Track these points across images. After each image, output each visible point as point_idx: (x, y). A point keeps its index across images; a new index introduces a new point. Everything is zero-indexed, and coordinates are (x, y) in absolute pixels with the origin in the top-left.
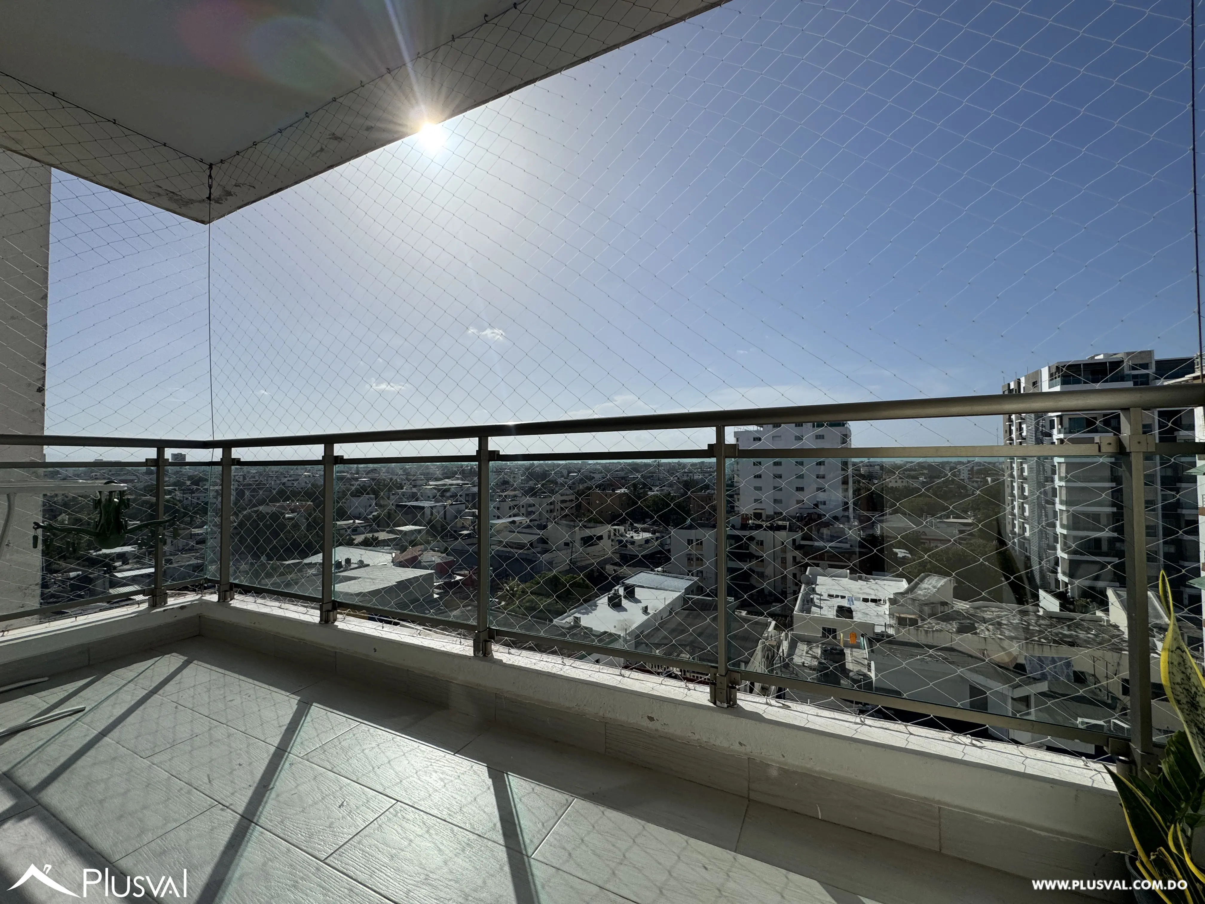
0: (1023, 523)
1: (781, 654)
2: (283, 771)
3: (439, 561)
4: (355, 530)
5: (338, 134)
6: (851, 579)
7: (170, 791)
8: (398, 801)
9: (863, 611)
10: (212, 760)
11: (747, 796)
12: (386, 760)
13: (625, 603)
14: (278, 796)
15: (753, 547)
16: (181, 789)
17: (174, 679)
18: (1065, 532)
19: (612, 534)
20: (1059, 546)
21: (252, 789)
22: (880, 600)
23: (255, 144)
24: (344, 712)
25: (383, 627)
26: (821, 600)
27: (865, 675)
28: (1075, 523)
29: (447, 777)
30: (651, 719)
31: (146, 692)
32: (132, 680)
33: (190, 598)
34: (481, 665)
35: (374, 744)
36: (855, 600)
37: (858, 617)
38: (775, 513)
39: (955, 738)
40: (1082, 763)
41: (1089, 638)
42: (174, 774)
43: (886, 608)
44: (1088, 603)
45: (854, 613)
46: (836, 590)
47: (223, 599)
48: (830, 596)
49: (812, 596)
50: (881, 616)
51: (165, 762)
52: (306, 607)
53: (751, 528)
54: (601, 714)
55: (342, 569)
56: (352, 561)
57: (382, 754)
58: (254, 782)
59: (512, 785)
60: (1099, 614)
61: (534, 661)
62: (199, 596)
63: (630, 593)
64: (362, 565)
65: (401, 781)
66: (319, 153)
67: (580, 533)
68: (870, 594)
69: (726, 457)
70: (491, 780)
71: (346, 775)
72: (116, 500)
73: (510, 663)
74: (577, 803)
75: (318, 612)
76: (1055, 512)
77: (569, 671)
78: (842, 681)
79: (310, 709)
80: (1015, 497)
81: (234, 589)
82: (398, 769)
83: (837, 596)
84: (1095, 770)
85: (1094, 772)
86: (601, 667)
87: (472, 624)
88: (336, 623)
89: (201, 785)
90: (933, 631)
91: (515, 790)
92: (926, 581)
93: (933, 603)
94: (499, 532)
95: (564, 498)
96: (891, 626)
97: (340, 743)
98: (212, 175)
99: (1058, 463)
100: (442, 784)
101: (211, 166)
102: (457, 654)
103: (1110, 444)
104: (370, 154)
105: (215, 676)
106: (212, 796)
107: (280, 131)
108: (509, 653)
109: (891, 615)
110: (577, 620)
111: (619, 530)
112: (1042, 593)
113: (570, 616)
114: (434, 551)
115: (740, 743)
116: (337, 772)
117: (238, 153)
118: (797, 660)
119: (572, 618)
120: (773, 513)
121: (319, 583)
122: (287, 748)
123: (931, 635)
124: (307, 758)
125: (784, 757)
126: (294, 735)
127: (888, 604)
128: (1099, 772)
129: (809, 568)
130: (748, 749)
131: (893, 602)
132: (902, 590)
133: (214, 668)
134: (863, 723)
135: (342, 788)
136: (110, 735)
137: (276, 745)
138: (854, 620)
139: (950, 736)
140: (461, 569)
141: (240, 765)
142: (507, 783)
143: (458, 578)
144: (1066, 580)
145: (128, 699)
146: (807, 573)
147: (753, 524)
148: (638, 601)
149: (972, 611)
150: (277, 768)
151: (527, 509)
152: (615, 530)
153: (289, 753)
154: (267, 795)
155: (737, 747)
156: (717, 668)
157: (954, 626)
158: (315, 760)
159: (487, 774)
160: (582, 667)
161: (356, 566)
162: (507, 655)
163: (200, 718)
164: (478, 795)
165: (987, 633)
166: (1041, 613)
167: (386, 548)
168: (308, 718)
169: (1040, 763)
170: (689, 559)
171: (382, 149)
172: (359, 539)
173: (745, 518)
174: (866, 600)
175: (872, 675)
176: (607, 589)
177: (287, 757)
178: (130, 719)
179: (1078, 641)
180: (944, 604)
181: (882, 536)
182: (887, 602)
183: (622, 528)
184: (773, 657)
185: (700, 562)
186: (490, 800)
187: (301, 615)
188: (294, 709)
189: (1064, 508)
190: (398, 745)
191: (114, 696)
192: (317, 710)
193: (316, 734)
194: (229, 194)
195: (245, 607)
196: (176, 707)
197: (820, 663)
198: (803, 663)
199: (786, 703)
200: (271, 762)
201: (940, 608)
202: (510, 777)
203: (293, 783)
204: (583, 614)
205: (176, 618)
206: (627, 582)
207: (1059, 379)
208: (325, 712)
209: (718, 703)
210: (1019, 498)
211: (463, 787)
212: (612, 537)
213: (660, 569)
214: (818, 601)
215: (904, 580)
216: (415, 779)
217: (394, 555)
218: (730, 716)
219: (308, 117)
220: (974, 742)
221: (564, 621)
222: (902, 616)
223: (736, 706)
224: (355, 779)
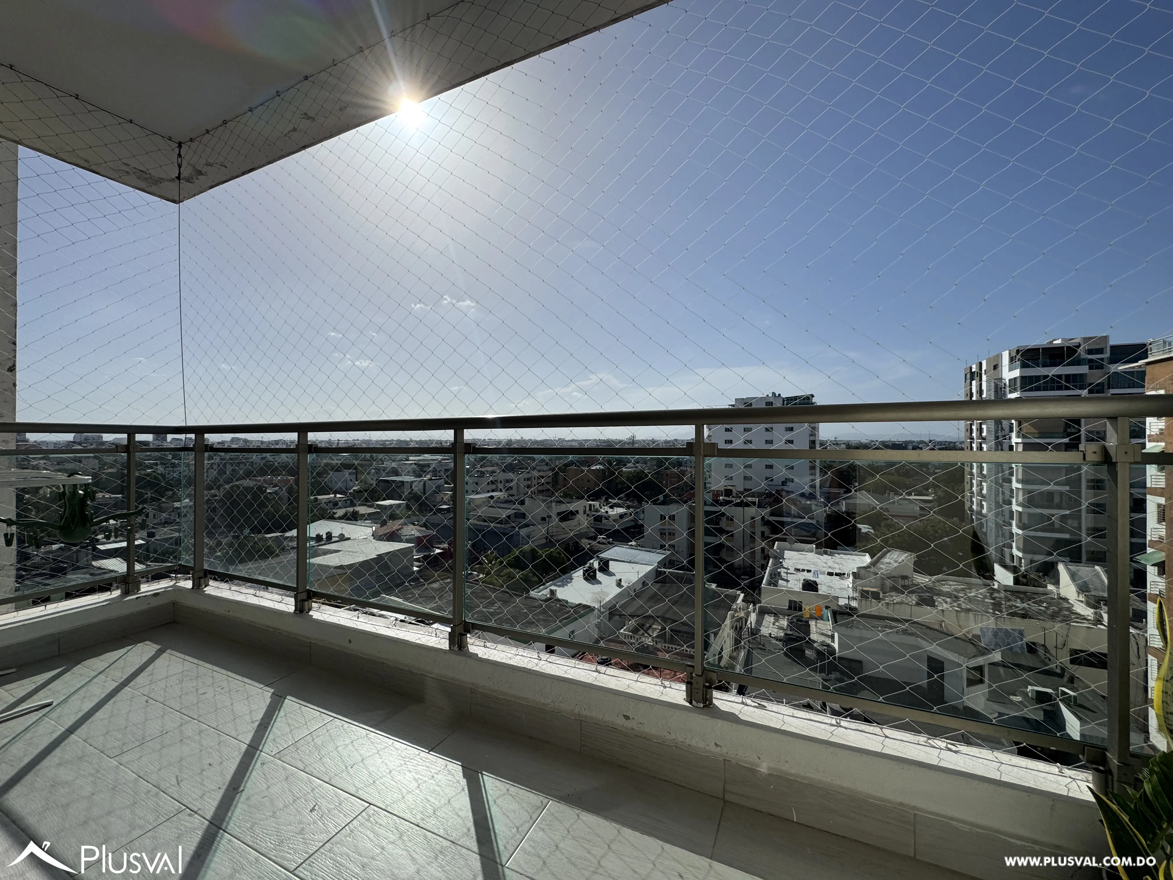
0: (981, 501)
1: (749, 626)
2: (254, 772)
3: (417, 534)
4: (335, 504)
5: (311, 114)
6: (817, 553)
7: (136, 794)
8: (370, 804)
9: (828, 584)
10: (181, 760)
11: (721, 797)
12: (360, 759)
13: (599, 576)
14: (248, 799)
15: (723, 524)
16: (149, 792)
17: (147, 670)
18: (1020, 509)
19: (588, 509)
20: (1014, 523)
21: (222, 792)
22: (844, 574)
23: (225, 122)
24: (318, 706)
25: (358, 617)
26: (787, 573)
27: (828, 646)
28: (1030, 501)
29: (421, 777)
30: (627, 717)
31: (117, 684)
32: (102, 672)
33: (164, 584)
34: (455, 659)
35: (348, 741)
36: (821, 574)
37: (823, 590)
38: (745, 490)
39: (929, 741)
40: (1057, 770)
41: (1041, 610)
42: (141, 775)
43: (849, 582)
44: (1040, 577)
45: (819, 586)
46: (802, 564)
47: (198, 586)
48: (798, 570)
49: (779, 570)
50: (845, 589)
51: (133, 762)
52: (282, 595)
53: (722, 504)
54: (577, 711)
55: (323, 543)
56: (333, 535)
57: (355, 752)
58: (224, 784)
59: (487, 786)
60: (1050, 587)
61: (510, 655)
62: (174, 582)
63: (604, 568)
64: (342, 538)
65: (374, 782)
66: (291, 133)
67: (556, 509)
68: (835, 568)
69: (705, 456)
70: (465, 781)
71: (319, 775)
72: (80, 492)
73: (486, 657)
74: (552, 805)
75: (292, 600)
76: (1012, 491)
77: (545, 666)
78: (807, 652)
79: (283, 702)
80: (973, 475)
81: (209, 576)
82: (371, 769)
83: (803, 570)
84: (1070, 777)
85: (1070, 780)
86: (577, 662)
87: (448, 617)
88: (311, 613)
89: (169, 788)
90: (894, 604)
91: (490, 792)
92: (888, 555)
93: (894, 577)
94: (479, 506)
95: (541, 474)
96: (854, 599)
97: (313, 741)
98: (181, 153)
99: (1016, 443)
100: (416, 785)
101: (180, 145)
102: (433, 648)
103: (1095, 453)
104: (343, 136)
105: (188, 666)
106: (180, 800)
107: (251, 110)
108: (485, 646)
109: (855, 589)
110: (553, 592)
111: (594, 506)
112: (997, 568)
113: (546, 588)
114: (414, 524)
115: (716, 744)
116: (309, 772)
117: (208, 132)
118: (764, 631)
119: (548, 590)
120: (742, 490)
121: (294, 571)
122: (259, 746)
123: (892, 607)
124: (279, 756)
125: (759, 758)
126: (266, 731)
127: (851, 578)
128: (1074, 779)
129: (776, 543)
130: (724, 750)
131: (856, 575)
132: (865, 565)
133: (187, 657)
134: (838, 725)
135: (314, 789)
136: (77, 732)
137: (248, 742)
138: (819, 593)
139: (925, 739)
140: (440, 543)
141: (210, 765)
142: (482, 784)
143: (438, 551)
144: (1020, 554)
145: (98, 692)
146: (775, 548)
147: (724, 500)
148: (611, 574)
149: (930, 584)
150: (248, 769)
151: (504, 485)
152: (590, 505)
153: (261, 751)
154: (237, 798)
155: (713, 748)
156: (693, 667)
157: (914, 599)
158: (288, 758)
159: (461, 774)
160: (557, 662)
161: (337, 539)
162: (483, 649)
163: (171, 712)
164: (452, 797)
165: (945, 605)
166: (996, 587)
167: (366, 522)
168: (282, 713)
169: (1015, 769)
170: (661, 534)
171: (354, 131)
172: (340, 512)
173: (716, 494)
174: (830, 574)
175: (836, 645)
176: (581, 561)
177: (259, 755)
178: (99, 714)
179: (1030, 613)
180: (905, 578)
181: (847, 513)
182: (851, 575)
183: (596, 504)
184: (741, 628)
185: (672, 536)
186: (464, 801)
187: (276, 603)
188: (268, 703)
189: (1020, 486)
190: (372, 742)
191: (84, 689)
192: (290, 703)
193: (289, 730)
194: (200, 173)
195: (219, 595)
196: (147, 701)
197: (786, 634)
198: (770, 634)
199: (762, 703)
200: (241, 762)
201: (901, 582)
202: (485, 777)
203: (264, 785)
204: (559, 586)
205: (150, 606)
206: (602, 555)
207: (1018, 363)
208: (298, 705)
209: (694, 702)
210: (978, 477)
211: (437, 788)
212: (588, 512)
213: (633, 543)
214: (785, 575)
215: (867, 554)
216: (387, 780)
217: (374, 528)
218: (706, 717)
219: (279, 95)
220: (949, 746)
221: (540, 594)
222: (865, 589)
223: (712, 706)
224: (327, 780)
